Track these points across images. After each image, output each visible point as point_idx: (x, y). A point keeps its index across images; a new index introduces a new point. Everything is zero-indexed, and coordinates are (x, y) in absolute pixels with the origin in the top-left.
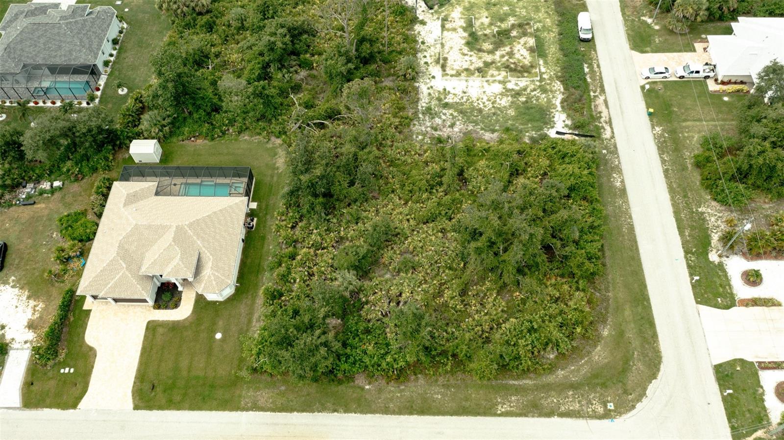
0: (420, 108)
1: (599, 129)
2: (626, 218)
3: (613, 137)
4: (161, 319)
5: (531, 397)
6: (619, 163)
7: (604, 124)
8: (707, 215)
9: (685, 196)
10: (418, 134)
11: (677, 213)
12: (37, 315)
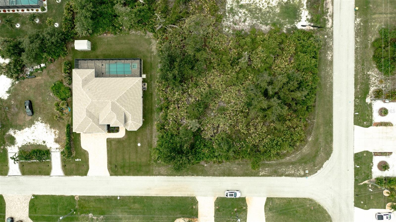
0: (226, 8)
1: (325, 21)
2: (330, 78)
3: (332, 27)
4: (112, 137)
5: (274, 168)
6: (333, 44)
7: (329, 17)
8: (371, 76)
9: (363, 65)
10: (226, 27)
11: (356, 75)
12: (57, 137)
